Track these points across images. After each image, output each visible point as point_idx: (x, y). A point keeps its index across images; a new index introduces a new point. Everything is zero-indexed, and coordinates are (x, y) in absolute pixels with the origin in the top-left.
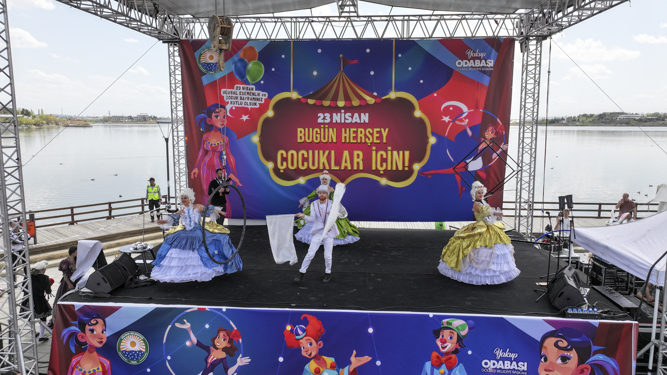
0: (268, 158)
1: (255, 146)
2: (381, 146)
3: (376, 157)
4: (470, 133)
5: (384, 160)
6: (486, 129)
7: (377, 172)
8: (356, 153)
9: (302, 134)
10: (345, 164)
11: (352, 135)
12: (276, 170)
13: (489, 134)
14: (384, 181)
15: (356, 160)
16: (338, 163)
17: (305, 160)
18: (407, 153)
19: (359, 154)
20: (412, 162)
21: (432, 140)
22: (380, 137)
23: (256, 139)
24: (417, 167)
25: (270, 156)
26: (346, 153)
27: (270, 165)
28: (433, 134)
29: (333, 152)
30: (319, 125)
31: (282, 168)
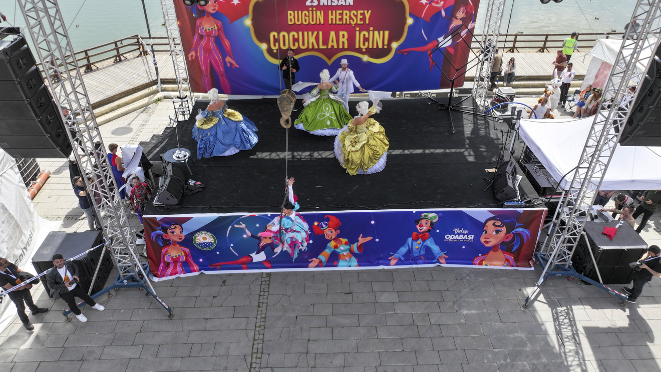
0: (261, 41)
1: (248, 29)
2: (364, 27)
3: (359, 36)
4: (443, 13)
5: (366, 40)
6: (458, 9)
7: (359, 50)
8: (341, 33)
9: (292, 17)
10: (332, 43)
11: (338, 17)
12: (270, 51)
13: (460, 14)
14: (366, 58)
15: (341, 40)
16: (325, 42)
17: (296, 40)
18: (387, 33)
19: (344, 35)
20: (390, 42)
21: (410, 21)
22: (363, 19)
23: (248, 22)
24: (395, 45)
25: (264, 38)
26: (333, 34)
27: (264, 46)
28: (411, 15)
29: (321, 33)
30: (307, 8)
31: (275, 48)
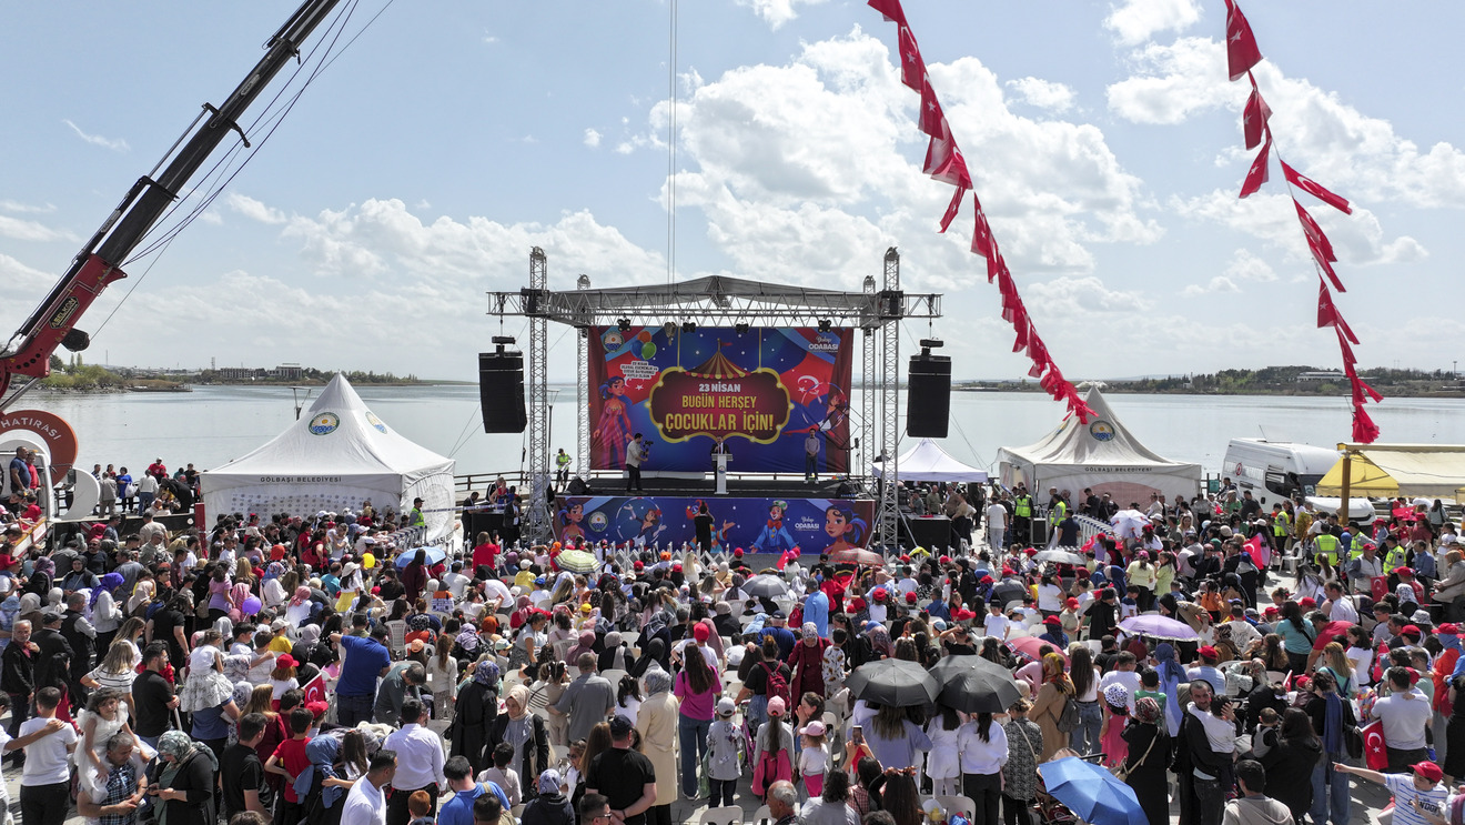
0: (658, 421)
1: (647, 410)
2: (751, 411)
3: (747, 419)
4: (820, 401)
5: (753, 422)
6: (832, 398)
7: (747, 432)
8: (730, 416)
9: (686, 401)
10: (722, 425)
11: (728, 402)
12: (665, 430)
14: (753, 439)
15: (730, 422)
16: (716, 424)
17: (689, 421)
18: (771, 416)
19: (732, 418)
20: (775, 424)
21: (791, 406)
22: (750, 404)
23: (648, 404)
24: (779, 427)
25: (660, 419)
26: (722, 416)
27: (660, 426)
28: (792, 402)
29: (711, 416)
30: (700, 394)
31: (669, 428)
